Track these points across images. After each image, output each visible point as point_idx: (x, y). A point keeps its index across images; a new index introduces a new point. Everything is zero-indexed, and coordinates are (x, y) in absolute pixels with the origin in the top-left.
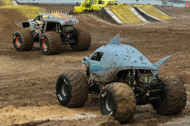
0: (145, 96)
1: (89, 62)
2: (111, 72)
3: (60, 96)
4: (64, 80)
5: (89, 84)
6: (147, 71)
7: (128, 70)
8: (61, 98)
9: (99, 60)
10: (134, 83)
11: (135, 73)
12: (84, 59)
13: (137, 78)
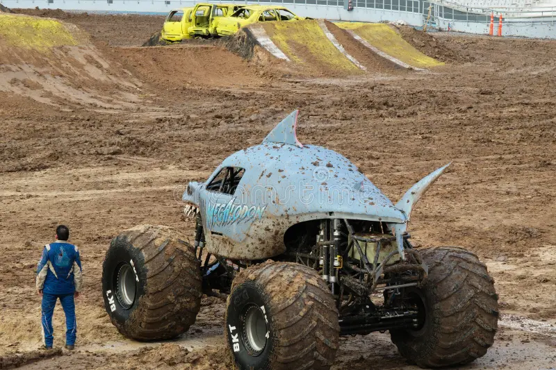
0: (368, 307)
1: (202, 196)
2: (267, 229)
4: (131, 261)
5: (203, 265)
6: (376, 224)
7: (317, 222)
8: (114, 305)
9: (232, 193)
10: (336, 263)
11: (339, 230)
12: (189, 187)
13: (343, 247)
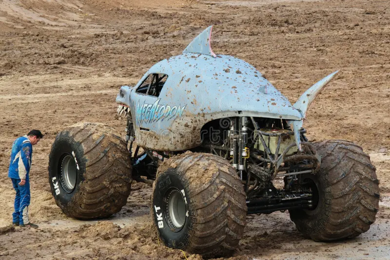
0: (270, 190)
1: (132, 98)
2: (187, 126)
3: (57, 183)
4: (73, 153)
5: (133, 155)
6: (278, 121)
8: (58, 189)
9: (157, 95)
10: (244, 154)
11: (246, 126)
12: (121, 91)
13: (250, 142)
